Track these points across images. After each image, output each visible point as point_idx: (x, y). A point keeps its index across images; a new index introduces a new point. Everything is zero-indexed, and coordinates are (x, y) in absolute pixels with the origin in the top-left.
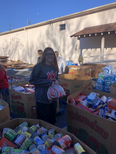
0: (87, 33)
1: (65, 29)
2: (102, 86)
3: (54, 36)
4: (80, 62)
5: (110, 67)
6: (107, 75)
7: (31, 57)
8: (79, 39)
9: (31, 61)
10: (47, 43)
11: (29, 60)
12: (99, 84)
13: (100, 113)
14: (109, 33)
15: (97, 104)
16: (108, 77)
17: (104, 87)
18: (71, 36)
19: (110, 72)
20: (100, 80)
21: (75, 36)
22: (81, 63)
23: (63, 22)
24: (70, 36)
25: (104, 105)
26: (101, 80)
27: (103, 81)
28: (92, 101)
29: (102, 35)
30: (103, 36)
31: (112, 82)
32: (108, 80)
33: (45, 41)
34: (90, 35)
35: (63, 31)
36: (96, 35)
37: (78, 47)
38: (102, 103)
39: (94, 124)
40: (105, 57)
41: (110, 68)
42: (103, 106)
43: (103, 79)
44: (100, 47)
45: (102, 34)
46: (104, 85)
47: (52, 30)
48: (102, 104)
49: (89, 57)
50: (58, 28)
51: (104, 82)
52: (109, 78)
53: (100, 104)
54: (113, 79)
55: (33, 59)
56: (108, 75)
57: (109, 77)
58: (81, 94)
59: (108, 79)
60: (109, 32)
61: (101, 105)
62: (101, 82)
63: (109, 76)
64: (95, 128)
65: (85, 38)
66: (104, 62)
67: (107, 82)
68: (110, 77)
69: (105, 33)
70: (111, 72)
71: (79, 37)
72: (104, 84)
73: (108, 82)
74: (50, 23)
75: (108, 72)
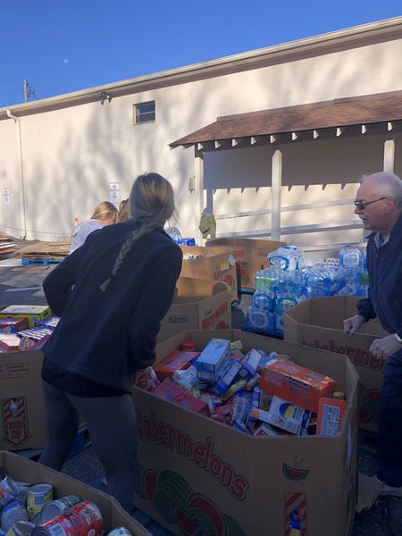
0: (224, 134)
1: (152, 118)
2: (268, 315)
3: (115, 143)
4: (205, 232)
5: (291, 250)
6: (282, 275)
7: (33, 216)
8: (198, 154)
9: (34, 231)
10: (93, 166)
11: (29, 228)
12: (258, 307)
13: (235, 409)
14: (294, 137)
15: (228, 379)
16: (284, 284)
17: (275, 318)
18: (173, 146)
19: (292, 267)
20: (260, 295)
21: (187, 145)
22: (209, 237)
23: (146, 97)
24: (170, 145)
25: (252, 381)
26: (265, 295)
27: (269, 298)
28: (212, 369)
29: (272, 142)
30: (275, 146)
31: (299, 300)
32: (285, 294)
33: (85, 157)
34: (234, 143)
35: (146, 126)
36: (253, 141)
37: (197, 182)
38: (244, 373)
39: (205, 452)
40: (284, 215)
41: (292, 254)
42: (249, 384)
43: (271, 289)
44: (269, 184)
45: (272, 139)
46: (272, 311)
47: (109, 120)
48: (244, 379)
49: (232, 215)
50: (131, 113)
51: (274, 301)
52: (287, 287)
53: (237, 379)
54: (301, 289)
55: (40, 221)
56: (285, 277)
57: (289, 285)
58: (182, 348)
59: (286, 291)
60: (294, 134)
61: (242, 383)
62: (265, 301)
63: (287, 279)
64: (208, 466)
65: (221, 152)
66: (283, 234)
67: (281, 300)
68: (291, 284)
69: (283, 137)
70: (297, 268)
71: (200, 146)
72: (273, 306)
73: (287, 299)
74: (103, 96)
75: (287, 267)
